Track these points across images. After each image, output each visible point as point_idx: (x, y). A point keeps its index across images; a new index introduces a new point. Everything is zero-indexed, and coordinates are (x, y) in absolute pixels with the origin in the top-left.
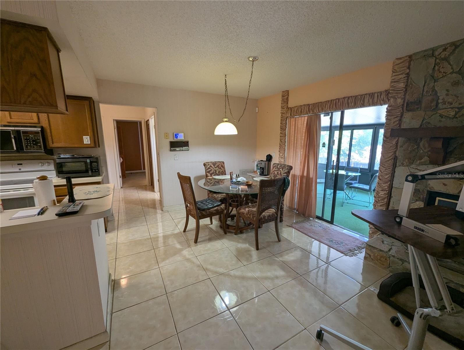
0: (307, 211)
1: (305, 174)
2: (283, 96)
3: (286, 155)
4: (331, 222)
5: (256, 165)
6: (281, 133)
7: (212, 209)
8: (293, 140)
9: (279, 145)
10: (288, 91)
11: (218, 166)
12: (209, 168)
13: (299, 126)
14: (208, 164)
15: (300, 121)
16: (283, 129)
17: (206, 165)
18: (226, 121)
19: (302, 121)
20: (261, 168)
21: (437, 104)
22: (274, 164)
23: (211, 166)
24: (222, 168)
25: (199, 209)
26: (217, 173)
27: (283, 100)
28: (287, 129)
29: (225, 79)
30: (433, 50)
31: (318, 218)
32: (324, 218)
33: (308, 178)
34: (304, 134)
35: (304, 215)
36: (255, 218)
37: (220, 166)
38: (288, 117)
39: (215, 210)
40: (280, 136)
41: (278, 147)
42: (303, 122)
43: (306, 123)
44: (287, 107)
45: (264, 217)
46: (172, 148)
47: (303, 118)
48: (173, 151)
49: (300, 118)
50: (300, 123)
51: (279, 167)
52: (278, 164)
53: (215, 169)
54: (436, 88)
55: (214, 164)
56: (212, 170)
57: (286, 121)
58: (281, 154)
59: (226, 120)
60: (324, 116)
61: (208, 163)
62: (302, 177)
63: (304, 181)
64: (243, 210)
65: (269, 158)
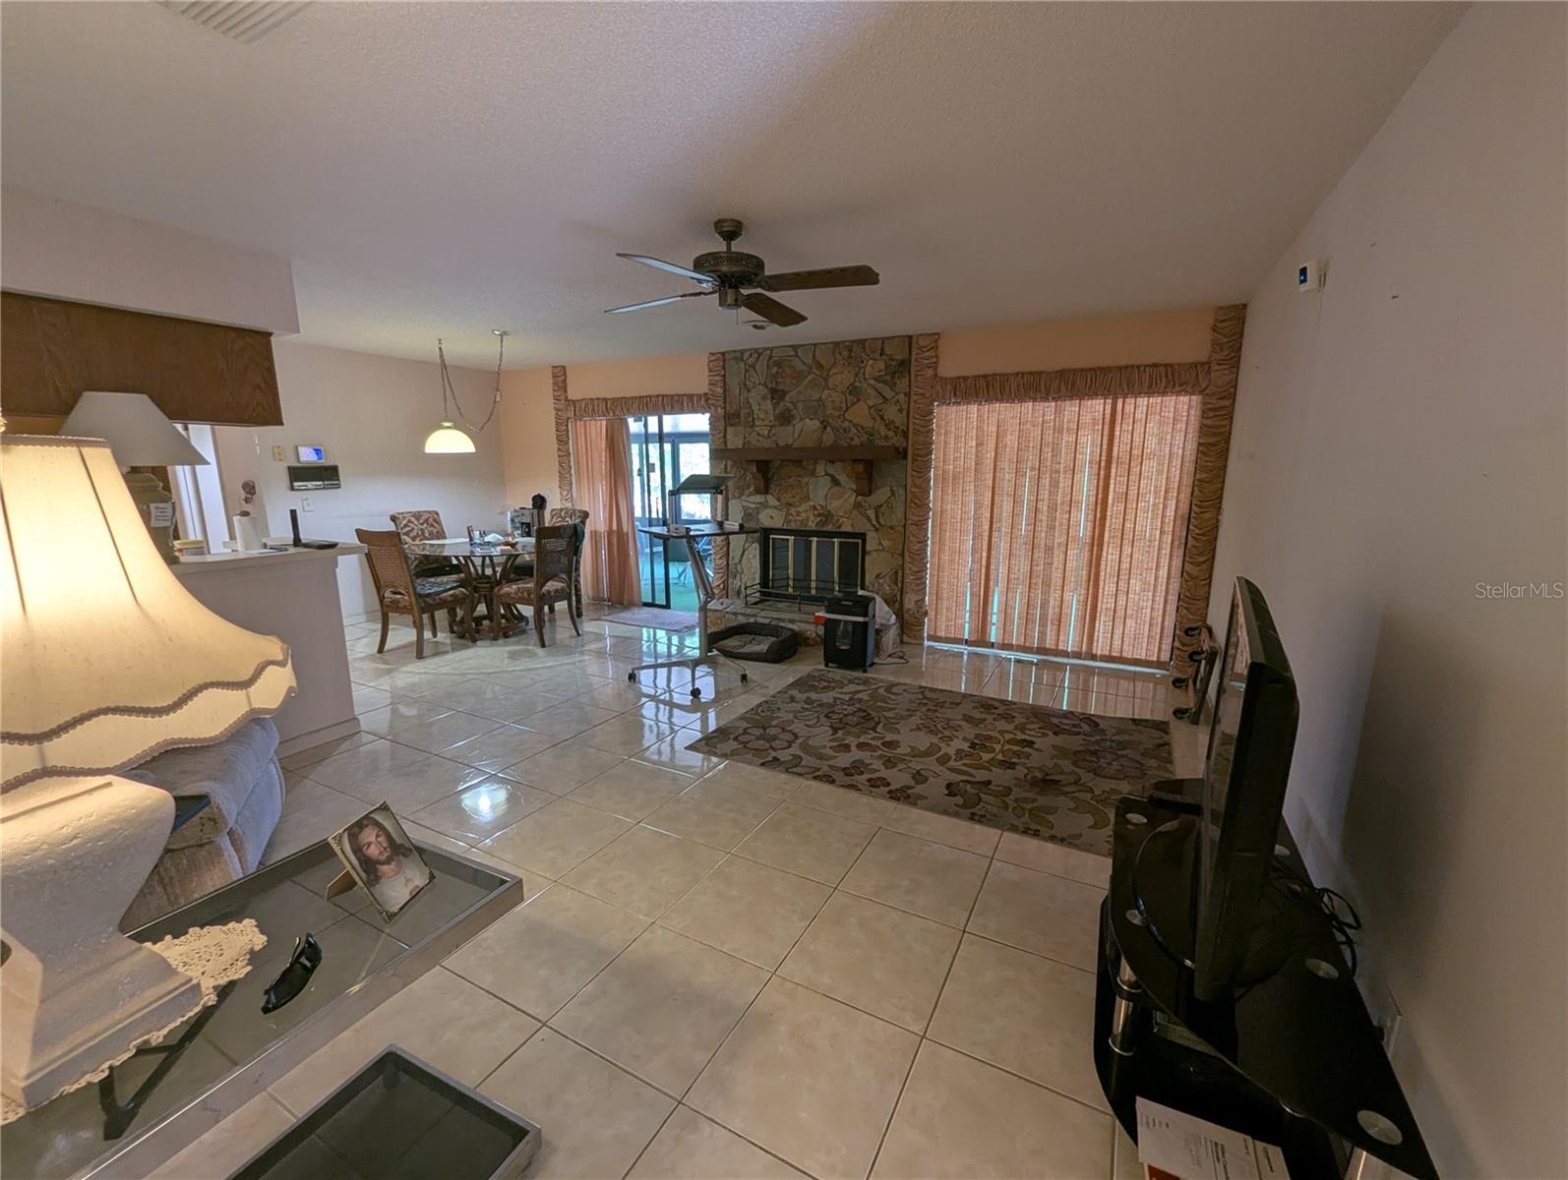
0: (626, 597)
1: (615, 527)
2: (555, 376)
3: (574, 495)
4: (667, 606)
5: (509, 519)
6: (559, 449)
7: (444, 594)
8: (585, 464)
9: (558, 474)
10: (564, 367)
11: (426, 521)
12: (406, 526)
13: (594, 437)
14: (404, 518)
15: (593, 428)
16: (562, 440)
17: (398, 518)
18: (449, 428)
19: (598, 428)
20: (522, 524)
21: (753, 420)
22: (553, 510)
23: (409, 521)
24: (435, 524)
25: (420, 595)
26: (427, 535)
27: (555, 383)
28: (571, 441)
29: (440, 348)
30: (742, 352)
31: (646, 605)
32: (657, 602)
33: (620, 533)
34: (604, 454)
35: (622, 604)
36: (532, 596)
37: (431, 520)
38: (568, 418)
39: (451, 596)
40: (559, 456)
41: (557, 479)
42: (599, 430)
43: (604, 431)
44: (567, 397)
45: (549, 592)
46: (296, 484)
47: (599, 423)
48: (298, 490)
49: (593, 422)
50: (593, 433)
51: (562, 514)
52: (562, 510)
53: (422, 527)
54: (751, 400)
55: (417, 515)
56: (413, 529)
57: (567, 425)
58: (565, 493)
59: (448, 424)
60: (635, 421)
61: (402, 513)
62: (610, 533)
63: (615, 540)
64: (507, 589)
65: (539, 502)
